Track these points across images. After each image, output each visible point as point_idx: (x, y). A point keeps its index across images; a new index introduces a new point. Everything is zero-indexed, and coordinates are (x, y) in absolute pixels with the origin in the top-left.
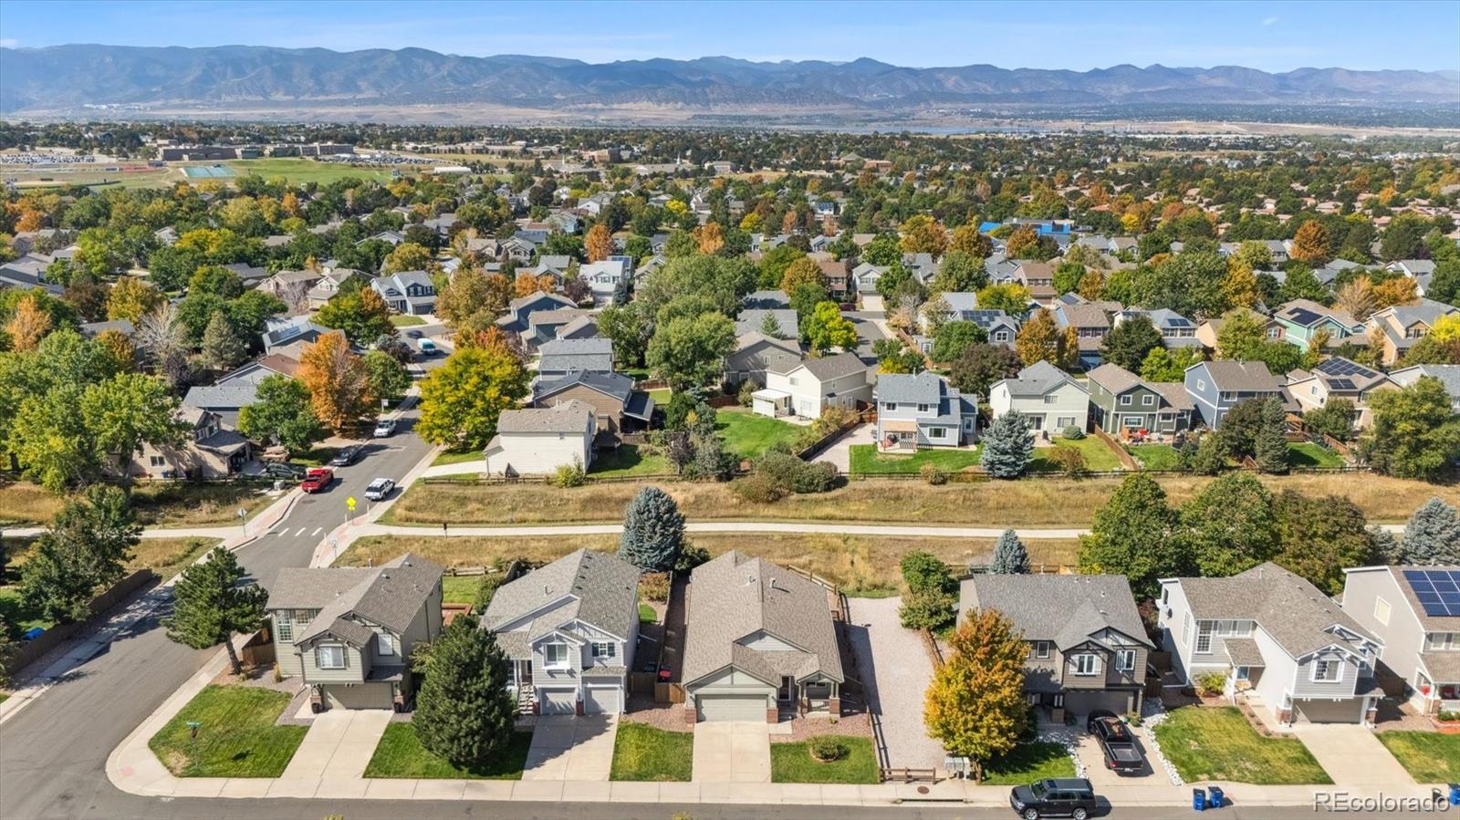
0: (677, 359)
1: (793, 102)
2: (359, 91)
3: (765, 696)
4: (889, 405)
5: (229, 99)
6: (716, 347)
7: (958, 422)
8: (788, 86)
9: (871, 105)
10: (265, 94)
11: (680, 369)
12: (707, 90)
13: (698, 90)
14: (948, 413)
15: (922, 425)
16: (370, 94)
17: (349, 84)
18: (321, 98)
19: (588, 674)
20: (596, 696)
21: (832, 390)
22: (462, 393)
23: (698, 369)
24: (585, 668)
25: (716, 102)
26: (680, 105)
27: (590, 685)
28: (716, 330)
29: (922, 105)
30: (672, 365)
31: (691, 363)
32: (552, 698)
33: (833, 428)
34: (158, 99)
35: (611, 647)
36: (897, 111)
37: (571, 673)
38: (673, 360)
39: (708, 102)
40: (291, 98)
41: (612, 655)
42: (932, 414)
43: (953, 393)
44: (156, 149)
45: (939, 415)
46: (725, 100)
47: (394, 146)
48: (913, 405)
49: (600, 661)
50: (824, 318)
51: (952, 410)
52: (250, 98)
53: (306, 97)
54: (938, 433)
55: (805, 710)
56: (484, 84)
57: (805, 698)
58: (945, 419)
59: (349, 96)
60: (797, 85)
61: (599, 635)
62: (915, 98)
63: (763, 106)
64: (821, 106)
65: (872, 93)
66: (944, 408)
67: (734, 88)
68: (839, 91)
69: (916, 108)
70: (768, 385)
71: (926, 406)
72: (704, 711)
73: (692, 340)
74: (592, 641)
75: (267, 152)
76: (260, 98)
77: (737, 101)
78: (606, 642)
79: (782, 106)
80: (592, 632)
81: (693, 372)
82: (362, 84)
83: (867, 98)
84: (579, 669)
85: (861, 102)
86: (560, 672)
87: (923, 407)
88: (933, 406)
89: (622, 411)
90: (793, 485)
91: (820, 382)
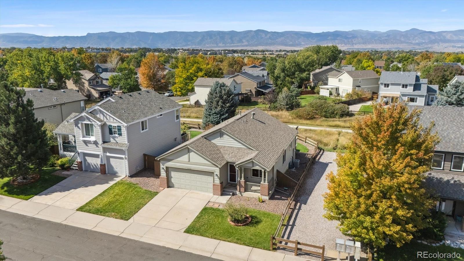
0: (288, 71)
1: (385, 43)
2: (243, 42)
3: (211, 174)
4: (385, 85)
5: (207, 46)
6: (306, 67)
7: (425, 93)
8: (383, 38)
9: (415, 44)
10: (217, 44)
11: (288, 76)
12: (353, 40)
13: (350, 40)
14: (420, 90)
15: (403, 95)
16: (246, 43)
17: (240, 41)
18: (233, 45)
19: (106, 145)
20: (113, 162)
21: (359, 84)
22: (189, 74)
23: (296, 76)
24: (104, 142)
25: (356, 44)
26: (343, 45)
27: (108, 154)
28: (307, 59)
29: (436, 44)
30: (285, 74)
31: (294, 74)
32: (89, 160)
33: (355, 97)
34: (189, 46)
35: (119, 128)
36: (426, 46)
37: (96, 143)
38: (286, 72)
39: (353, 44)
40: (224, 45)
41: (120, 134)
42: (410, 90)
43: (424, 81)
44: (179, 52)
45: (414, 90)
46: (359, 43)
47: (246, 53)
48: (399, 85)
49: (114, 138)
50: (365, 66)
51: (422, 89)
52: (213, 45)
53: (228, 45)
54: (412, 100)
55: (243, 190)
56: (280, 40)
57: (243, 180)
58: (417, 93)
59: (239, 44)
60: (386, 38)
61: (112, 120)
62: (432, 42)
63: (373, 45)
64: (395, 45)
65: (416, 40)
66: (417, 87)
67: (363, 39)
68: (403, 39)
69: (434, 45)
70: (328, 84)
71: (406, 86)
72: (173, 180)
73: (295, 63)
74: (108, 124)
75: (208, 54)
76: (216, 45)
77: (363, 43)
78: (116, 125)
79: (380, 45)
80: (108, 117)
81: (294, 78)
82: (244, 41)
83: (414, 42)
84: (100, 142)
85: (411, 43)
86: (89, 142)
87: (405, 86)
88: (410, 85)
89: (256, 87)
90: (323, 113)
91: (352, 79)
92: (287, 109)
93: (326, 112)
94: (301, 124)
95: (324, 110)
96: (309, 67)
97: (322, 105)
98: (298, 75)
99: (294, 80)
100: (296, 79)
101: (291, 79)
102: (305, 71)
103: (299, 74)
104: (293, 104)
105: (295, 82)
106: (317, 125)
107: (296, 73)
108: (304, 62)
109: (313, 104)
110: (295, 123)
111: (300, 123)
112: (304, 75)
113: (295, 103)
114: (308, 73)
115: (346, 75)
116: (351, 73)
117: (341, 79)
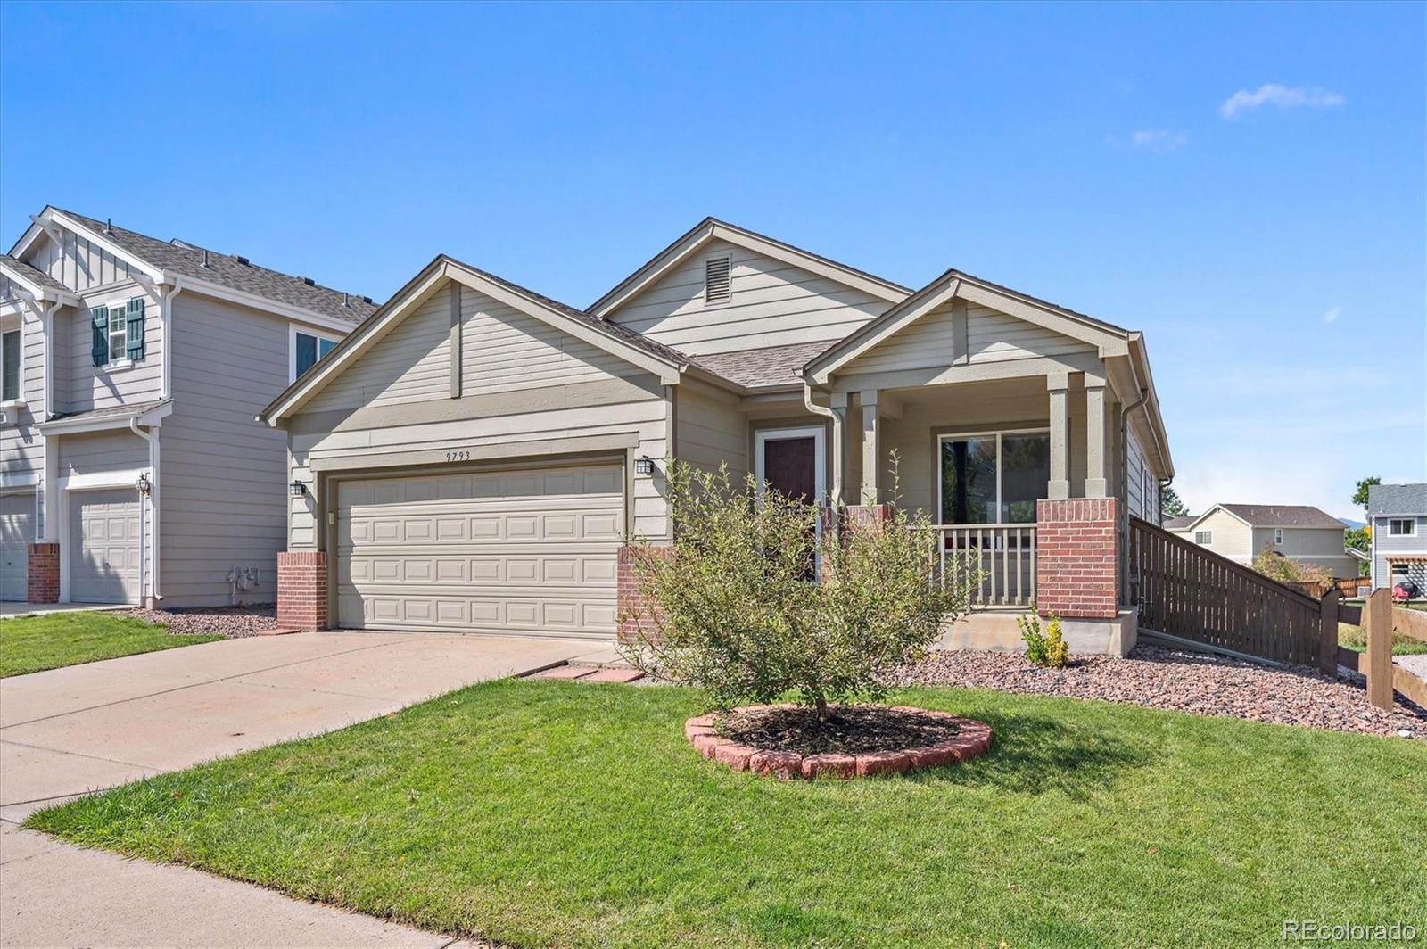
4: (1396, 523)
20: (94, 527)
21: (1276, 546)
27: (74, 482)
35: (137, 317)
37: (24, 421)
41: (138, 353)
49: (108, 379)
74: (92, 303)
78: (124, 300)
84: (43, 405)
91: (1251, 526)
115: (1224, 517)
116: (1241, 510)
117: (1203, 530)
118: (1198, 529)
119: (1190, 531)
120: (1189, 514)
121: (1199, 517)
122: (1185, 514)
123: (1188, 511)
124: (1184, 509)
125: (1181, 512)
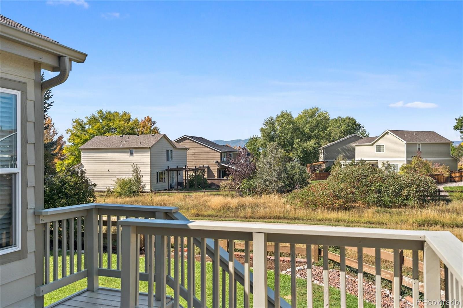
70: (356, 159)
89: (219, 161)
90: (372, 195)
91: (405, 142)
92: (281, 191)
93: (379, 192)
94: (321, 220)
95: (373, 188)
96: (317, 130)
97: (367, 176)
98: (298, 145)
99: (291, 154)
100: (295, 152)
101: (287, 152)
102: (310, 138)
103: (300, 142)
104: (295, 178)
105: (294, 158)
106: (369, 223)
107: (295, 141)
108: (307, 123)
109: (342, 176)
110: (303, 219)
111: (318, 218)
112: (310, 144)
113: (297, 176)
114: (317, 140)
115: (391, 137)
116: (399, 133)
117: (380, 145)
118: (377, 144)
119: (372, 145)
120: (370, 136)
121: (377, 137)
122: (367, 136)
123: (369, 134)
124: (367, 133)
125: (365, 135)
